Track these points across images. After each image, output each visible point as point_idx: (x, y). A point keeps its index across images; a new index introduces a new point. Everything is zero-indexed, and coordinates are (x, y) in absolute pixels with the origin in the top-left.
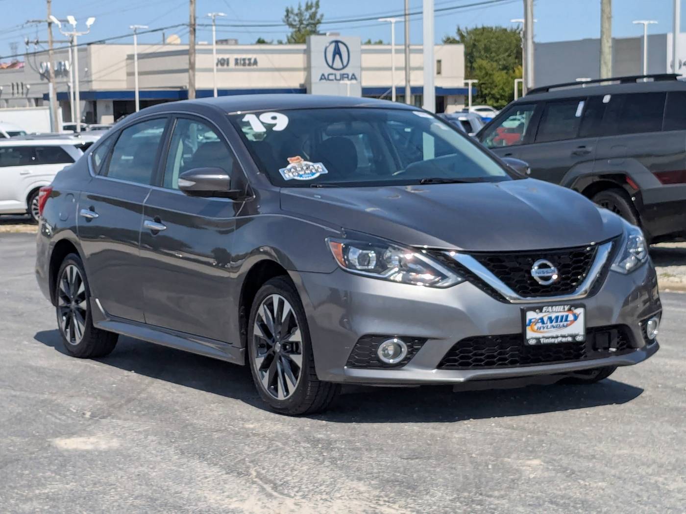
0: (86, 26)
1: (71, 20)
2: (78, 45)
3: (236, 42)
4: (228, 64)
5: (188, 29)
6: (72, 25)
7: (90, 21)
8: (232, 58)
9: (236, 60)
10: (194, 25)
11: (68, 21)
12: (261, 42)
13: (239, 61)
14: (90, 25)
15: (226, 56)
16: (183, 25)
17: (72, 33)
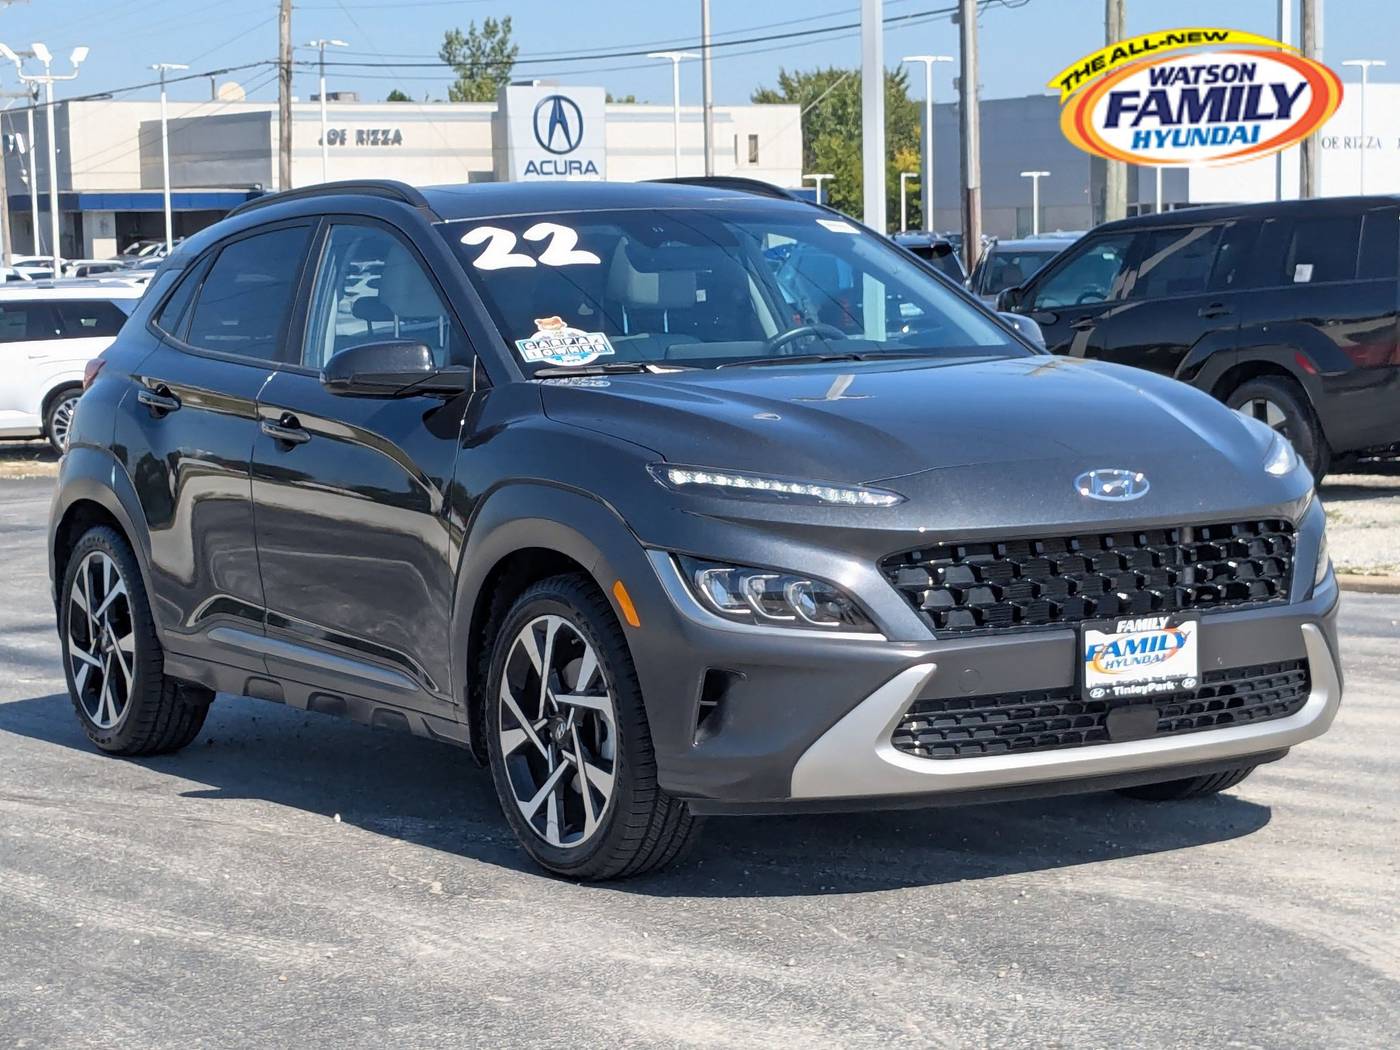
0: (72, 64)
1: (42, 52)
2: (54, 103)
3: (356, 99)
4: (342, 142)
5: (276, 71)
6: (43, 62)
7: (79, 55)
8: (351, 129)
9: (360, 133)
10: (289, 63)
11: (31, 55)
12: (397, 97)
13: (365, 136)
14: (79, 63)
15: (338, 127)
16: (267, 62)
17: (41, 80)
